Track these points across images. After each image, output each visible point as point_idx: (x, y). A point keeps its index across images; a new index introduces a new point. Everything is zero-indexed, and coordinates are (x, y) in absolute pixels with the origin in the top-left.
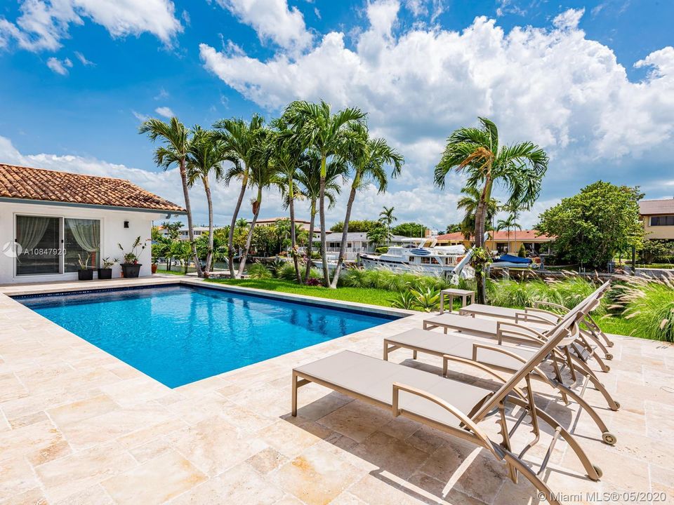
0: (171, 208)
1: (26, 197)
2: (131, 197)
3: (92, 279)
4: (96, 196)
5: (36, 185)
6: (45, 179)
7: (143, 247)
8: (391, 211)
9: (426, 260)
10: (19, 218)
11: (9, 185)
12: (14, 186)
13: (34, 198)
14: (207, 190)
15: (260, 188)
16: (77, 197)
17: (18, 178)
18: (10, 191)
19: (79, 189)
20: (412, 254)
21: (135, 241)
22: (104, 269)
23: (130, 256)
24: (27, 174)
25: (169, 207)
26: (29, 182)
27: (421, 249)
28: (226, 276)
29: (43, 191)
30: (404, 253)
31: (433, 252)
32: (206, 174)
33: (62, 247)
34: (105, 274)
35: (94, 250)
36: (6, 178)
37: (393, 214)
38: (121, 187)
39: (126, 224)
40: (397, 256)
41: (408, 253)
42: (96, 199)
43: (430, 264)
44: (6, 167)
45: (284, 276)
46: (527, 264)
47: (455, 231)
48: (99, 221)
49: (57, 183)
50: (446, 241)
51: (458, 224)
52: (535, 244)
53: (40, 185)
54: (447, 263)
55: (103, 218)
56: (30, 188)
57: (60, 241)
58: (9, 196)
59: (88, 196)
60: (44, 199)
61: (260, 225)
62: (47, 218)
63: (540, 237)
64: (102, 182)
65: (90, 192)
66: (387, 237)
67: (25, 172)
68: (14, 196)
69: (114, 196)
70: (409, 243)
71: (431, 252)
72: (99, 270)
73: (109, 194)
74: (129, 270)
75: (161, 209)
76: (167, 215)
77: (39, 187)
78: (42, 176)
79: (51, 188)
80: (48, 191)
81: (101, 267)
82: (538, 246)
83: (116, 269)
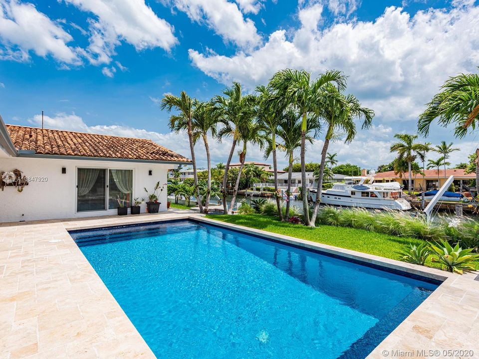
0: (182, 160)
1: (84, 155)
2: (153, 152)
3: (127, 214)
4: (130, 153)
5: (91, 145)
6: (97, 141)
7: (162, 190)
8: (334, 156)
9: (366, 194)
10: (80, 170)
11: (73, 147)
12: (77, 147)
13: (89, 156)
14: (206, 145)
15: (245, 142)
16: (117, 154)
17: (80, 141)
18: (74, 151)
19: (119, 148)
20: (353, 190)
21: (156, 185)
22: (135, 207)
23: (152, 197)
24: (86, 138)
25: (180, 159)
26: (87, 144)
27: (362, 185)
28: (220, 211)
29: (95, 150)
30: (347, 189)
31: (372, 188)
32: (205, 133)
33: (107, 190)
34: (136, 211)
35: (128, 192)
36: (72, 141)
37: (335, 158)
38: (147, 145)
39: (150, 173)
40: (340, 191)
41: (350, 189)
42: (130, 154)
43: (370, 197)
44: (73, 133)
45: (265, 211)
46: (459, 198)
47: (385, 170)
48: (132, 170)
49: (105, 143)
50: (381, 179)
51: (388, 164)
52: (463, 181)
53: (94, 145)
54: (384, 197)
55: (135, 169)
56: (86, 148)
57: (106, 186)
58: (72, 155)
59: (125, 152)
60: (95, 156)
61: (233, 167)
62: (98, 169)
63: (469, 175)
64: (134, 141)
65: (126, 150)
66: (329, 175)
67: (85, 137)
68: (76, 155)
69: (142, 152)
70: (350, 180)
71: (370, 187)
72: (132, 207)
73: (139, 150)
74: (152, 207)
75: (175, 161)
76: (179, 165)
77: (93, 147)
78: (95, 139)
79: (101, 147)
80: (99, 150)
81: (133, 205)
82: (465, 182)
83: (143, 207)
